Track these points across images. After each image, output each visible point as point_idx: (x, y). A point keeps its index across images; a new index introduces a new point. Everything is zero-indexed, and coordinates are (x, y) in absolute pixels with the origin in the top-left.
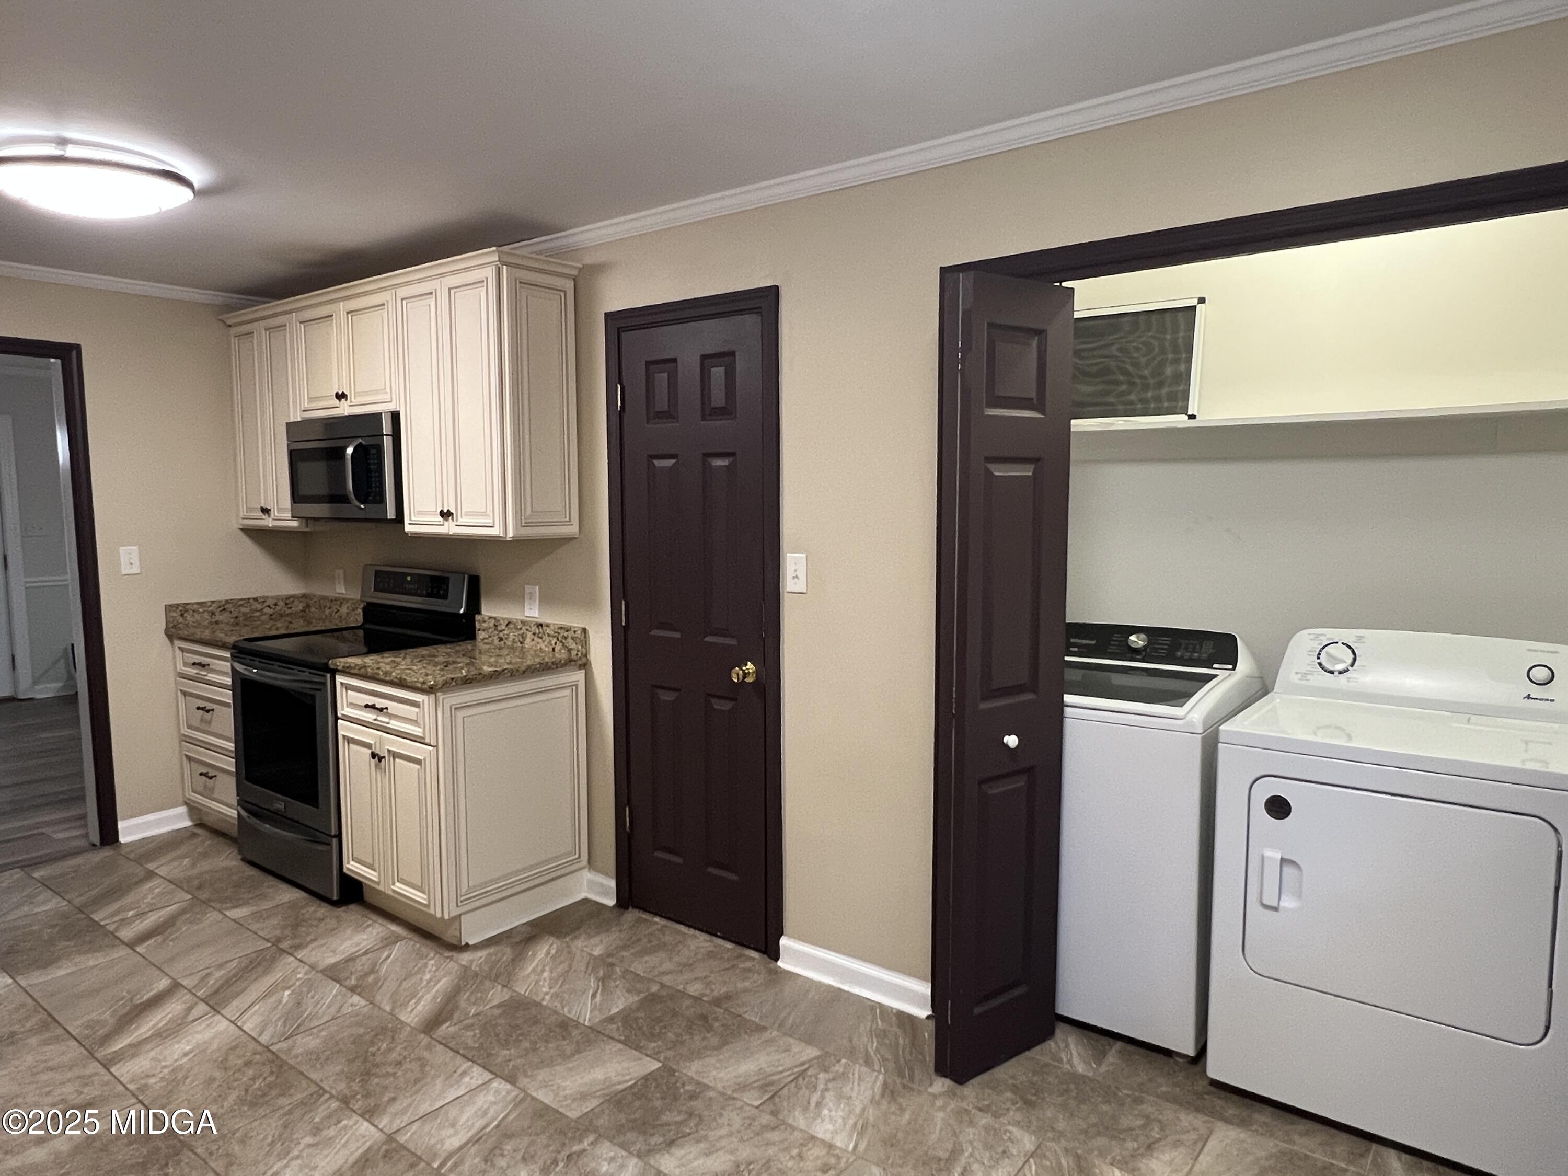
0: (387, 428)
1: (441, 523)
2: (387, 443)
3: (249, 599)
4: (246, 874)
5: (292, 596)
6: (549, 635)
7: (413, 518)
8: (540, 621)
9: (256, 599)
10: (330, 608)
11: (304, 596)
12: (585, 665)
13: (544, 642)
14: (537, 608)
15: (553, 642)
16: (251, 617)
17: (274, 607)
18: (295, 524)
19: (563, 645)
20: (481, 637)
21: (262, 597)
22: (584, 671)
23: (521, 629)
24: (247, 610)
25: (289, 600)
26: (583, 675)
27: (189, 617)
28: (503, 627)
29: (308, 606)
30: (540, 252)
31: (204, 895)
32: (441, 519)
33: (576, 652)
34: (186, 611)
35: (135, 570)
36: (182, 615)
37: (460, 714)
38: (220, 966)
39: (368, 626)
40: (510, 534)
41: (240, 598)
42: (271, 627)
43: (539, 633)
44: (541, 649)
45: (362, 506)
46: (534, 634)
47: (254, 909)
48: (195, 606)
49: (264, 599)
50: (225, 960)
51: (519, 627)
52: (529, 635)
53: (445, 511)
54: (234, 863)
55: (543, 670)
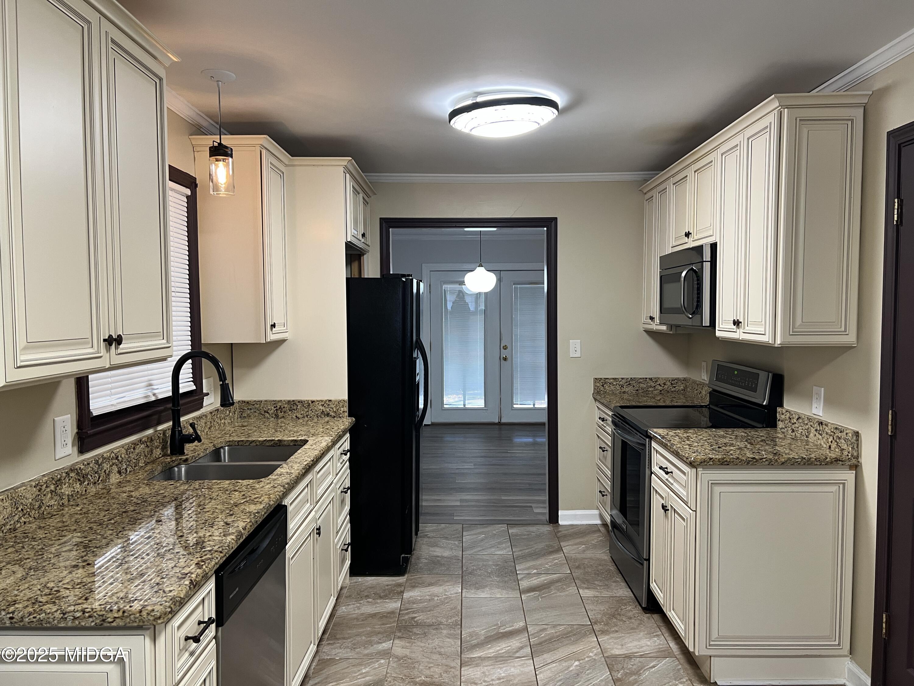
0: (707, 256)
1: (735, 330)
2: (707, 267)
3: (646, 378)
4: (608, 567)
5: (678, 379)
6: (827, 433)
7: (721, 326)
8: (823, 419)
9: (651, 379)
10: (697, 390)
11: (685, 379)
12: (856, 467)
13: (823, 438)
14: (821, 410)
15: (830, 440)
16: (647, 391)
17: (663, 385)
18: (664, 328)
19: (837, 445)
20: (780, 426)
21: (655, 378)
22: (854, 472)
23: (807, 424)
24: (645, 386)
25: (674, 381)
26: (854, 475)
27: (607, 387)
28: (795, 421)
29: (686, 387)
30: (839, 89)
31: (577, 573)
32: (735, 327)
33: (847, 453)
34: (605, 383)
35: (578, 355)
36: (603, 386)
37: (717, 489)
38: (555, 626)
39: (711, 406)
40: (778, 341)
41: (640, 377)
42: (660, 399)
43: (820, 430)
44: (821, 444)
45: (691, 316)
46: (816, 430)
47: (597, 594)
48: (612, 381)
49: (657, 379)
50: (558, 623)
51: (806, 422)
52: (813, 430)
53: (736, 320)
54: (606, 558)
55: (805, 464)
